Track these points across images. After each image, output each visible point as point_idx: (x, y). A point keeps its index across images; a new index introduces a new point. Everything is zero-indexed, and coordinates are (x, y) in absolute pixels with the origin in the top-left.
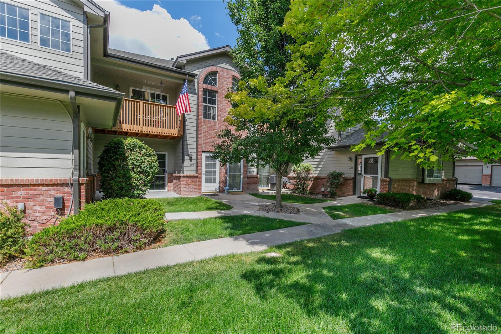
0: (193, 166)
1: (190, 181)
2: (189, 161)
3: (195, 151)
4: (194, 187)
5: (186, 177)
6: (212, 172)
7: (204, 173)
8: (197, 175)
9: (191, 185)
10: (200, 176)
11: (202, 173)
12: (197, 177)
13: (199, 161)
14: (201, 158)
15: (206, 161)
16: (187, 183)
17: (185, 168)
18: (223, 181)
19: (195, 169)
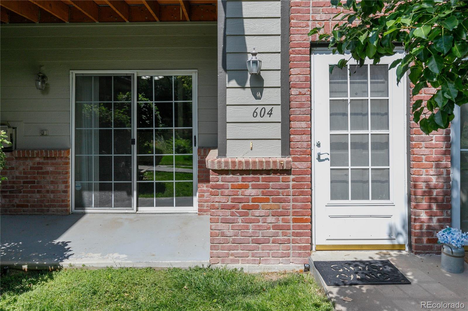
0: (266, 118)
1: (251, 192)
2: (246, 95)
3: (276, 44)
4: (271, 219)
5: (234, 172)
6: (364, 146)
7: (325, 149)
8: (285, 159)
9: (257, 212)
10: (301, 166)
11: (315, 151)
12: (288, 172)
13: (294, 91)
14: (309, 79)
15: (332, 92)
16: (240, 201)
17: (231, 131)
18: (428, 192)
19: (276, 131)
